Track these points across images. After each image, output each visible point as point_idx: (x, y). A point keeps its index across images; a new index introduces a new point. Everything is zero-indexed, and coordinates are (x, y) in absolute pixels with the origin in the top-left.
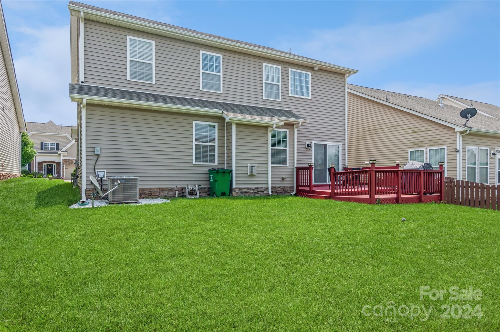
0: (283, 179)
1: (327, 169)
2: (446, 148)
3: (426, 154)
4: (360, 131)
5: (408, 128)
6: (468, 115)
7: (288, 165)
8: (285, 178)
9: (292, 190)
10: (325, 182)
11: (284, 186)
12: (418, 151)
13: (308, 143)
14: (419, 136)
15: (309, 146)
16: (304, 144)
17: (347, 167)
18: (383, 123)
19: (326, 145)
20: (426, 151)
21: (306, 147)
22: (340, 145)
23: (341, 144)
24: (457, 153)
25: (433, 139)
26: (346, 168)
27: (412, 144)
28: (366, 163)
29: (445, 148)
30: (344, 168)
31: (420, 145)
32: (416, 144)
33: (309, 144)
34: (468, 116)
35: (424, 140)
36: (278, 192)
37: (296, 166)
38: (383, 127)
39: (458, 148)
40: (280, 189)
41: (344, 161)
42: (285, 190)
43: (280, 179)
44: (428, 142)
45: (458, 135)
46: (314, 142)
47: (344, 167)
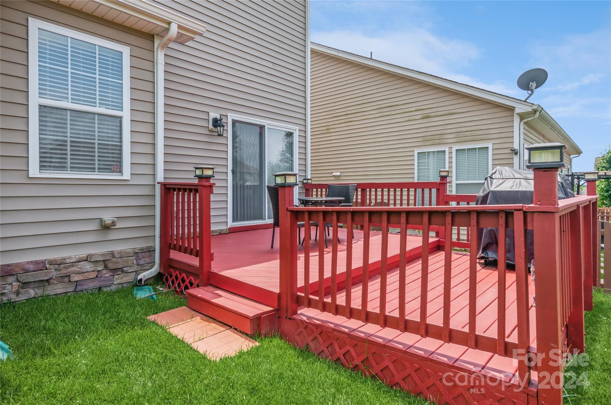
0: (106, 228)
1: (266, 187)
2: (490, 146)
3: (450, 158)
4: (323, 117)
5: (414, 109)
6: (531, 83)
7: (126, 175)
8: (113, 223)
9: (148, 260)
10: (261, 217)
11: (112, 254)
12: (434, 152)
13: (214, 114)
14: (434, 124)
15: (217, 123)
16: (204, 116)
17: (310, 181)
18: (366, 101)
19: (264, 126)
20: (450, 153)
21: (211, 126)
22: (296, 130)
23: (297, 128)
24: (515, 157)
25: (464, 129)
26: (307, 183)
27: (421, 139)
28: (334, 174)
29: (488, 148)
30: (304, 184)
31: (437, 142)
32: (428, 140)
33: (219, 118)
34: (532, 86)
35: (445, 132)
36: (76, 278)
37: (160, 177)
38: (366, 109)
39: (516, 146)
40: (88, 267)
41: (303, 168)
42: (111, 266)
43: (94, 226)
44: (453, 136)
45: (517, 120)
46: (232, 116)
47: (305, 181)
